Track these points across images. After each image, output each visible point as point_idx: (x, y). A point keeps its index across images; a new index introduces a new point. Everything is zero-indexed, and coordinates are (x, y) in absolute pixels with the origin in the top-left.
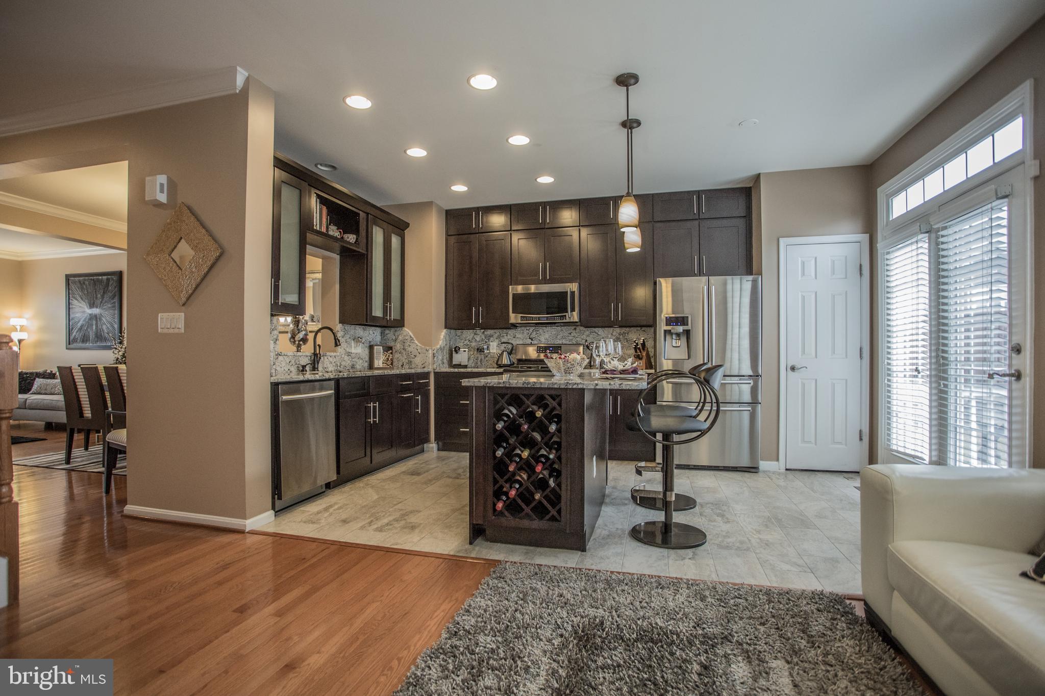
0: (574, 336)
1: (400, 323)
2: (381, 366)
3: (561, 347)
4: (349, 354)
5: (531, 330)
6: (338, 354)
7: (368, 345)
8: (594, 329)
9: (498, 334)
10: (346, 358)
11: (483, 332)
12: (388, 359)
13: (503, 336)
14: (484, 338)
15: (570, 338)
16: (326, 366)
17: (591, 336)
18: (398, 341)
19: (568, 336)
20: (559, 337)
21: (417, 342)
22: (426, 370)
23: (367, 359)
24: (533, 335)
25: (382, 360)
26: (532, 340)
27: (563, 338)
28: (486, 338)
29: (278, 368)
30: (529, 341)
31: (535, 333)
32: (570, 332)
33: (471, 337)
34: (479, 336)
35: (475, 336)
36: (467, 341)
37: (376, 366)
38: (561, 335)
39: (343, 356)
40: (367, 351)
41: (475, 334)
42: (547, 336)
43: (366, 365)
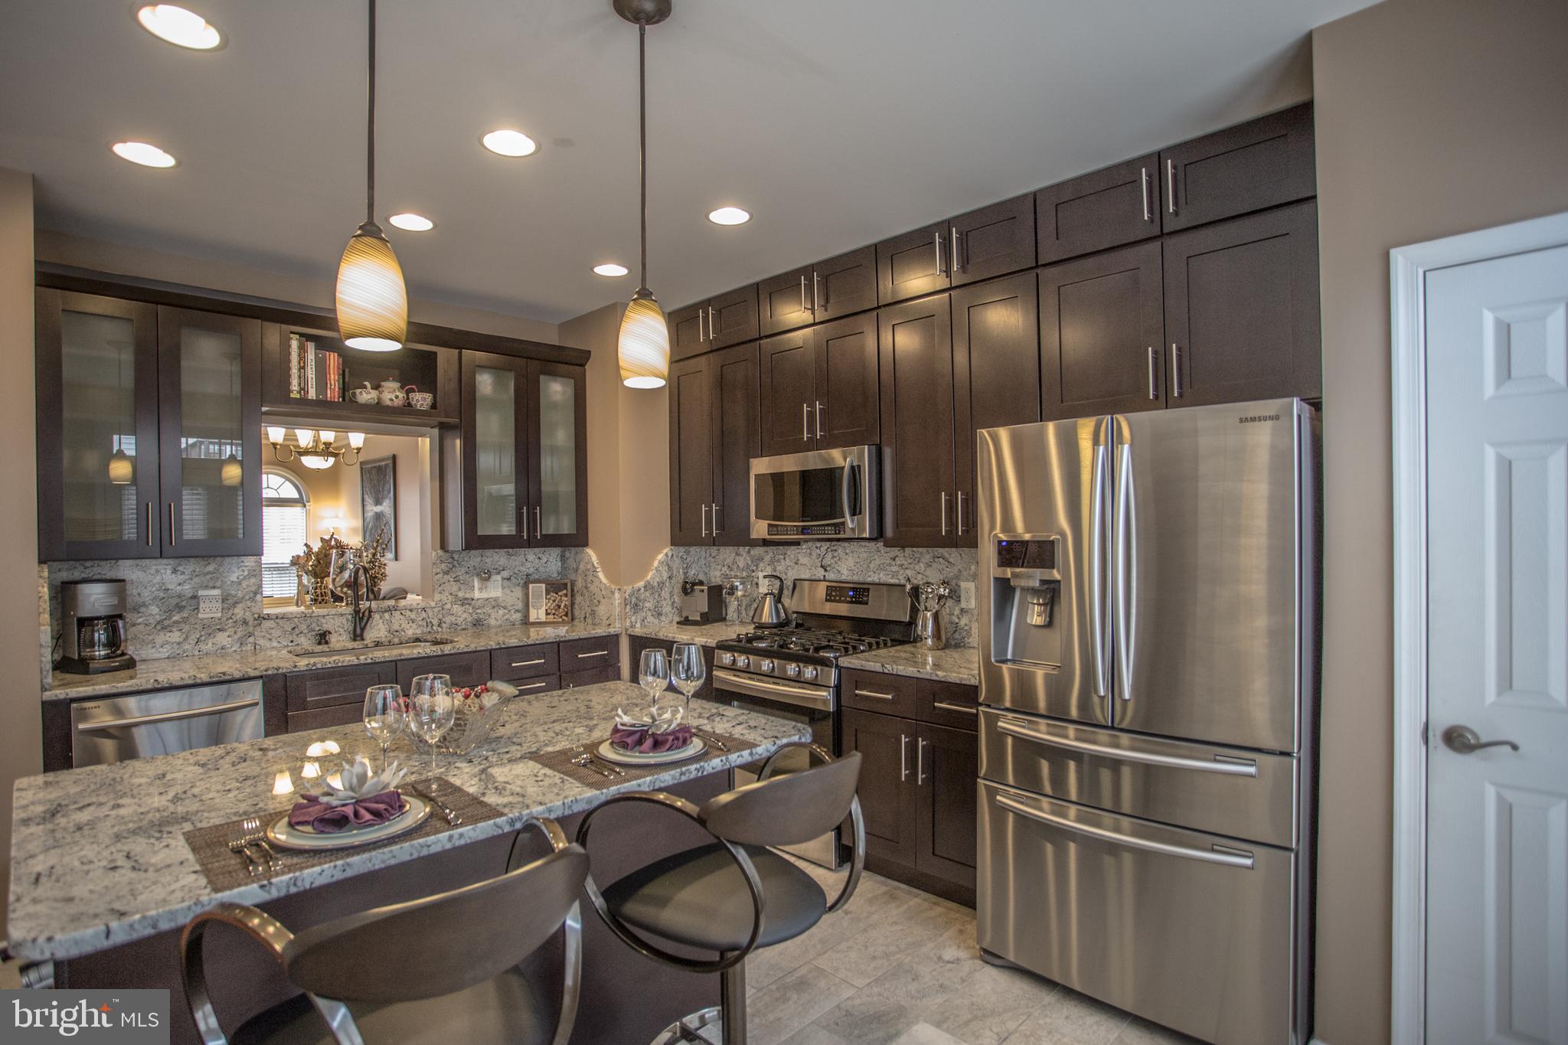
0: (901, 566)
1: (578, 539)
2: (543, 618)
3: (869, 589)
4: (465, 602)
5: (823, 549)
6: (433, 604)
7: (522, 582)
8: (940, 550)
9: (771, 554)
10: (457, 609)
11: (749, 552)
12: (559, 607)
13: (779, 561)
14: (750, 563)
15: (894, 569)
16: (396, 627)
17: (935, 565)
18: (580, 572)
19: (890, 565)
20: (872, 566)
21: (601, 575)
22: (612, 630)
23: (520, 605)
24: (828, 561)
25: (544, 608)
26: (826, 570)
27: (880, 568)
28: (752, 561)
29: (261, 642)
30: (820, 573)
31: (830, 555)
32: (892, 554)
33: (732, 558)
34: (742, 559)
35: (737, 558)
36: (726, 568)
37: (532, 619)
38: (878, 562)
39: (448, 606)
40: (518, 592)
41: (737, 554)
42: (850, 561)
43: (518, 616)
